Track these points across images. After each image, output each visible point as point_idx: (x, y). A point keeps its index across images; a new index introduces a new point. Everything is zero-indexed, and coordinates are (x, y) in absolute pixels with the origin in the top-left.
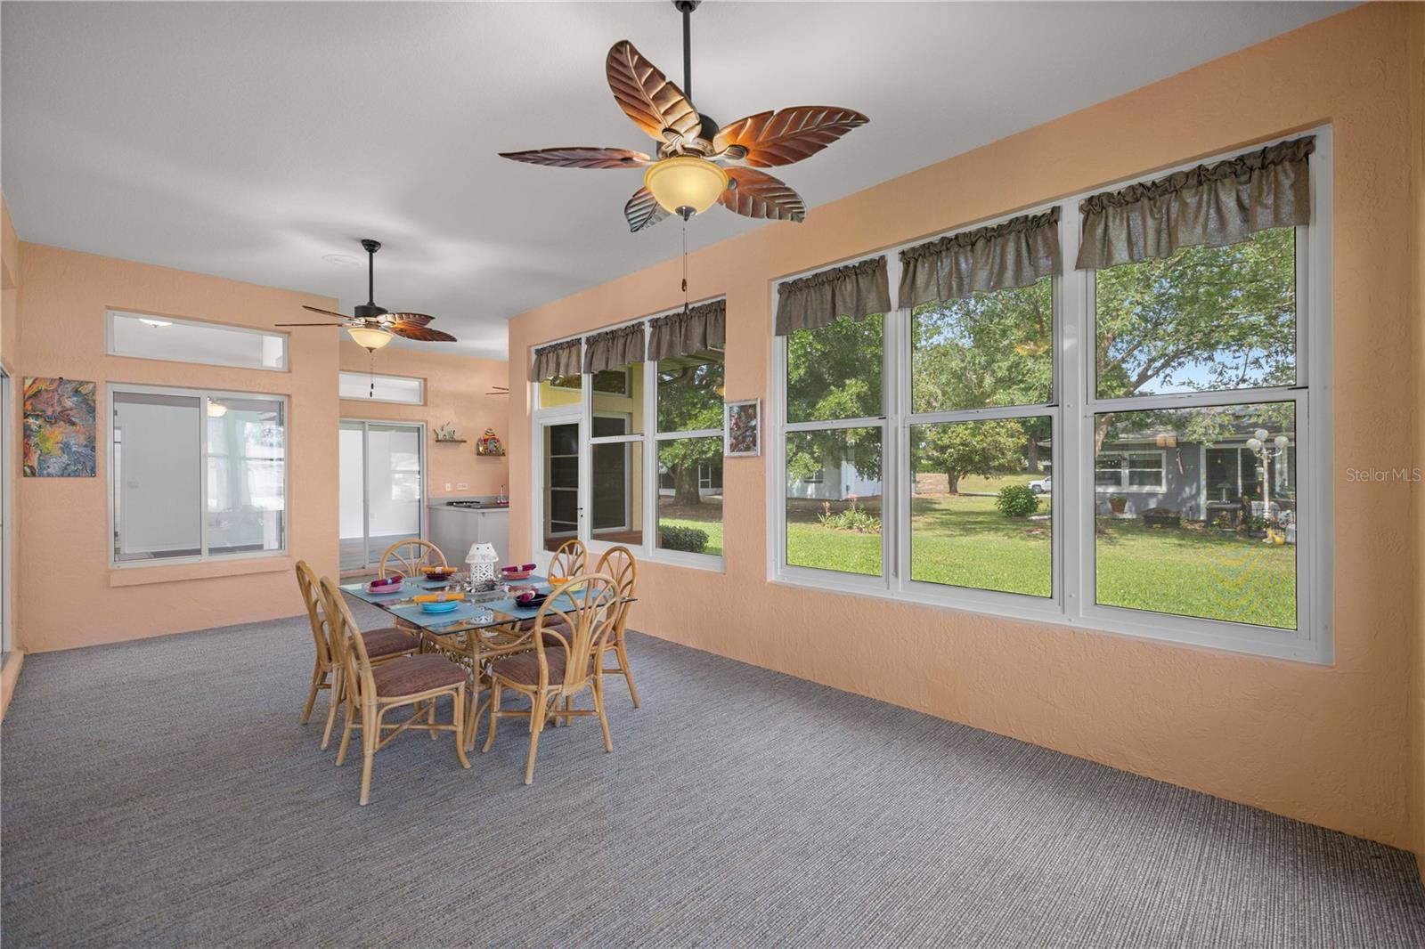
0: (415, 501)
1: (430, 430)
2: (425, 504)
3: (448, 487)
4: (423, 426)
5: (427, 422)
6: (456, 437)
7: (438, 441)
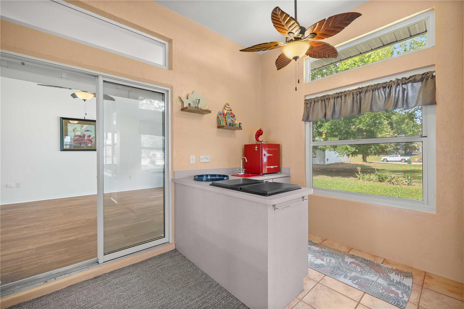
0: (159, 172)
1: (176, 98)
2: (170, 178)
3: (193, 159)
4: (168, 91)
5: (172, 88)
6: (201, 106)
7: (183, 110)
